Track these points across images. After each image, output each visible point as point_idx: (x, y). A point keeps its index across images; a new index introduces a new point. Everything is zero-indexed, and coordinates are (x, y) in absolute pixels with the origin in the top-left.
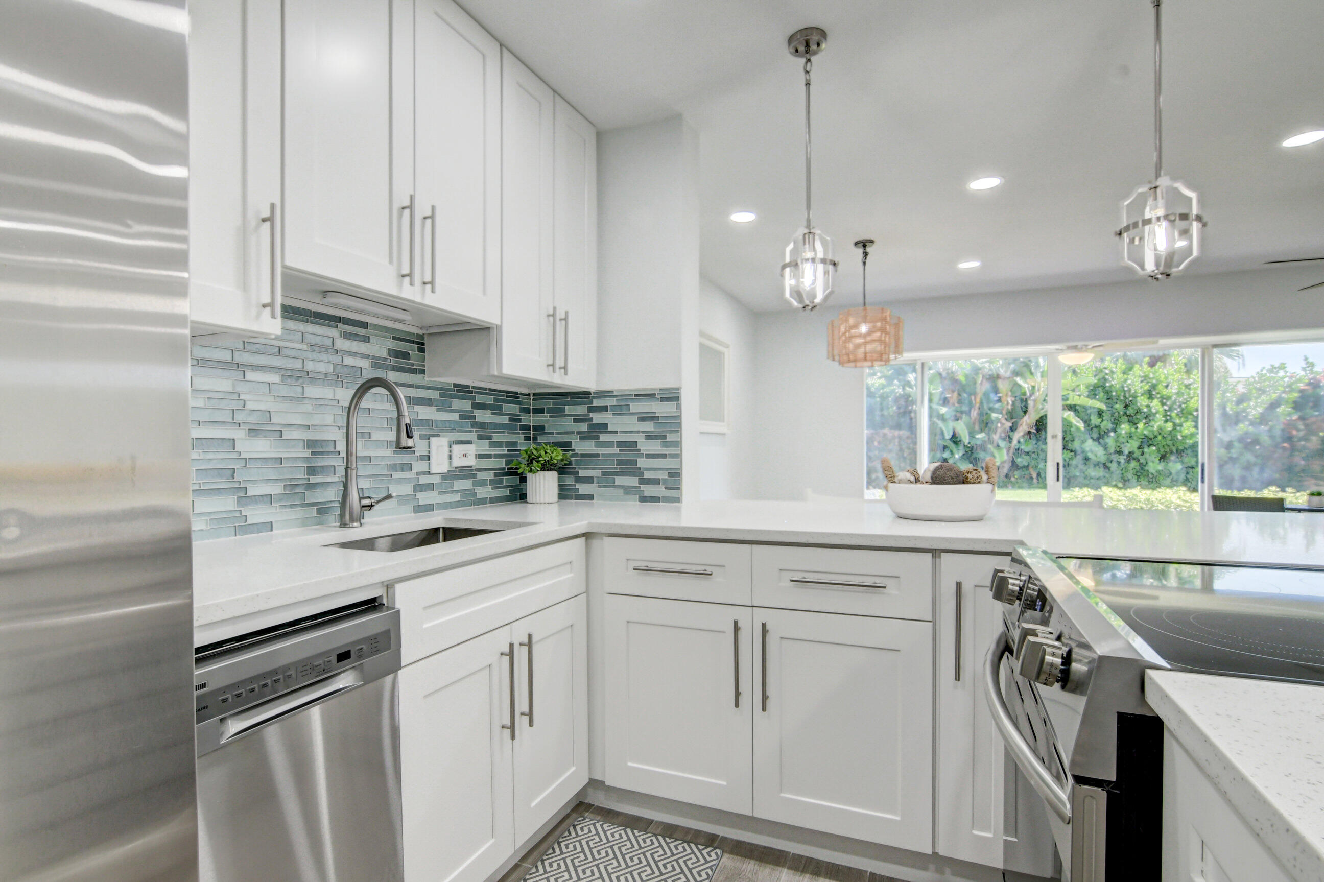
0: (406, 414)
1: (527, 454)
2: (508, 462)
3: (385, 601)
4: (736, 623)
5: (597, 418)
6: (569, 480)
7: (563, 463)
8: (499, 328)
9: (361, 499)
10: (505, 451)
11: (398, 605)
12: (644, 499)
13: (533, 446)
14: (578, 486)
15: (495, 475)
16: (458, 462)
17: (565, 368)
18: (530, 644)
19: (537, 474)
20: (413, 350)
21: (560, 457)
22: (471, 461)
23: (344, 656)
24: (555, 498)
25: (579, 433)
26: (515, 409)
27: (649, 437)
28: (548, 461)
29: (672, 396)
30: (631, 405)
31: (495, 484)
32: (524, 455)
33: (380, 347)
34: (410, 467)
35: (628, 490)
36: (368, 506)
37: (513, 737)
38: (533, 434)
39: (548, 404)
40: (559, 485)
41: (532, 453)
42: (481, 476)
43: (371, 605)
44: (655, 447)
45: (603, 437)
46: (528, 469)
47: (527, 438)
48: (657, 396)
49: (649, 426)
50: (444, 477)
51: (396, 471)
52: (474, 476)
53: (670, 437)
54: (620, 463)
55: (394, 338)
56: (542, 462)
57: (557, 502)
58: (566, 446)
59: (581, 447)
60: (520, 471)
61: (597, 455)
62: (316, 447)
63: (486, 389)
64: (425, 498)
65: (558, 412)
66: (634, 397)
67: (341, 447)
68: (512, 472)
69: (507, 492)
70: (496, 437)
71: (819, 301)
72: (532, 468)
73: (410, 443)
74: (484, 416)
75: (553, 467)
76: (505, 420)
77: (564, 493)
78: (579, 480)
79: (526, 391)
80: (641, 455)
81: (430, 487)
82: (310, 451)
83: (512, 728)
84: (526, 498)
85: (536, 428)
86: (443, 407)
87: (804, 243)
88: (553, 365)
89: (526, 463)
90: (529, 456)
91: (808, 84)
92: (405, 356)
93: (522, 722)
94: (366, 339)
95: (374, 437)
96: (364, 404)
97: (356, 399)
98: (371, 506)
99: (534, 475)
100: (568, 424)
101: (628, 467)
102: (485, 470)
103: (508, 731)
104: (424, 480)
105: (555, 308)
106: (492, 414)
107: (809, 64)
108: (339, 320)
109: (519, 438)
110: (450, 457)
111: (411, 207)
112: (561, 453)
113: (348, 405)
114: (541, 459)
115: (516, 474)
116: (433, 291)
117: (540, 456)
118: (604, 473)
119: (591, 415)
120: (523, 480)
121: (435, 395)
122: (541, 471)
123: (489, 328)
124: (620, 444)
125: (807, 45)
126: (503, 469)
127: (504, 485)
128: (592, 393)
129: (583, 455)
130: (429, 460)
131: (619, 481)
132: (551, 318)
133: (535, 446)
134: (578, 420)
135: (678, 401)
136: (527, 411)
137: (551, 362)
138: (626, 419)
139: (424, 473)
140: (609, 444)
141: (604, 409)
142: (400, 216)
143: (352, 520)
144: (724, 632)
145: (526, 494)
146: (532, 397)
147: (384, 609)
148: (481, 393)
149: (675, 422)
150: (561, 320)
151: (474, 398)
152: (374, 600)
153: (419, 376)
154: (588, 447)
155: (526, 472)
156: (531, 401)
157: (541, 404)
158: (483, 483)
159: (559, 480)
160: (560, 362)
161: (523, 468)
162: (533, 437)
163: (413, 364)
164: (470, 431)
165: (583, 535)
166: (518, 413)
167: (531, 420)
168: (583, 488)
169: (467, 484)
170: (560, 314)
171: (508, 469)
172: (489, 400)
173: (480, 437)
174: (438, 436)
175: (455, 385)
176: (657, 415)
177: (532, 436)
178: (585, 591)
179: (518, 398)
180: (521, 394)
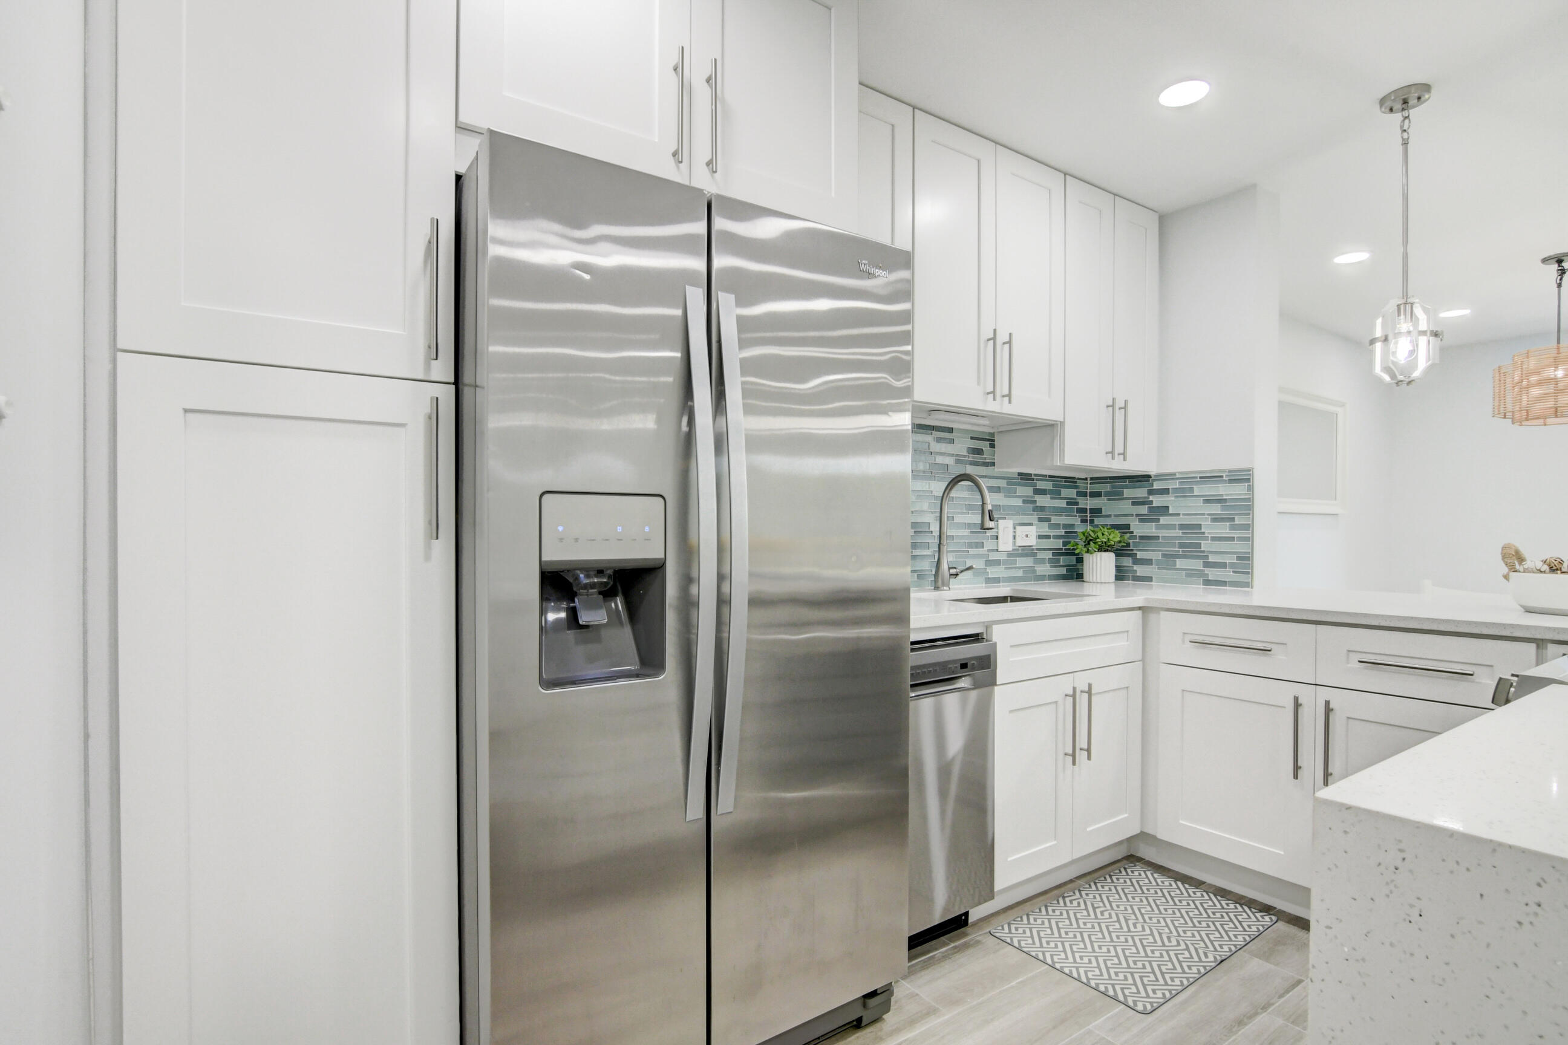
0: (989, 502)
1: (1084, 535)
2: (1065, 543)
3: (985, 636)
4: (1296, 699)
5: (1157, 501)
6: (1127, 562)
7: (1121, 545)
8: (1062, 423)
9: (949, 568)
10: (1062, 532)
11: (994, 639)
12: (1207, 582)
13: (1089, 528)
14: (1135, 567)
15: (1054, 554)
16: (1021, 542)
17: (1124, 454)
18: (1089, 692)
19: (1095, 555)
20: (984, 446)
21: (1118, 539)
22: (1032, 541)
23: (964, 666)
24: (1113, 579)
25: (1137, 515)
26: (1072, 493)
27: (1216, 519)
28: (1105, 542)
29: (1243, 477)
30: (1195, 487)
31: (1054, 563)
32: (1082, 536)
33: (961, 447)
34: (982, 545)
35: (1191, 574)
36: (955, 575)
37: (1074, 763)
38: (1090, 517)
39: (1106, 488)
40: (1116, 566)
41: (1090, 535)
42: (1041, 555)
43: (976, 638)
44: (1223, 529)
45: (1163, 520)
46: (1085, 549)
47: (1084, 521)
48: (1224, 478)
49: (1216, 509)
50: (1010, 554)
51: (972, 548)
52: (1034, 555)
53: (1238, 521)
54: (1182, 545)
55: (972, 438)
56: (1100, 543)
57: (1114, 582)
58: (1124, 528)
59: (1139, 529)
60: (1077, 552)
61: (1157, 538)
62: (918, 528)
63: (1046, 476)
64: (994, 572)
65: (1115, 495)
66: (1199, 480)
67: (935, 528)
68: (1070, 553)
69: (1063, 571)
70: (1055, 520)
71: (1418, 375)
72: (1090, 549)
73: (991, 524)
74: (1043, 501)
75: (1109, 549)
76: (1063, 504)
77: (1121, 575)
78: (1137, 561)
79: (1083, 476)
80: (1206, 538)
81: (997, 563)
82: (913, 530)
83: (1074, 755)
84: (1082, 578)
85: (1092, 511)
86: (1010, 494)
87: (1399, 314)
88: (1112, 452)
89: (1084, 544)
90: (1087, 538)
91: (1405, 143)
92: (979, 452)
93: (1082, 756)
94: (952, 441)
95: (956, 520)
96: (954, 493)
97: (947, 491)
98: (957, 575)
99: (1091, 555)
100: (1125, 507)
101: (1191, 550)
102: (1044, 549)
103: (1070, 758)
104: (993, 556)
105: (1114, 399)
106: (1052, 498)
107: (1407, 121)
108: (933, 428)
109: (1076, 520)
110: (1014, 538)
111: (994, 339)
112: (1119, 535)
113: (941, 495)
114: (1098, 540)
115: (1073, 554)
116: (1010, 402)
117: (1098, 537)
118: (1164, 556)
119: (1151, 498)
120: (1080, 560)
121: (1002, 483)
122: (1098, 551)
123: (1052, 425)
124: (1182, 527)
125: (1405, 102)
126: (1061, 549)
127: (1061, 564)
128: (1153, 476)
129: (1142, 538)
130: (997, 539)
131: (1180, 563)
132: (1111, 408)
133: (1092, 528)
134: (1136, 503)
135: (1249, 482)
136: (1083, 494)
137: (1110, 450)
138: (1190, 502)
139: (992, 551)
140: (1171, 527)
141: (1165, 491)
142: (986, 346)
143: (943, 585)
144: (1284, 707)
145: (1083, 574)
146: (1089, 482)
147: (985, 640)
148: (1042, 480)
149: (1247, 505)
150: (1120, 409)
151: (1035, 485)
152: (977, 635)
153: (990, 468)
154: (1150, 529)
155: (1083, 553)
156: (1089, 485)
157: (1097, 488)
158: (1042, 561)
159: (1116, 560)
160: (1119, 448)
161: (1080, 548)
162: (1090, 520)
163: (985, 459)
164: (1032, 515)
165: (1140, 608)
166: (1075, 497)
167: (1088, 503)
168: (1140, 570)
169: (1028, 562)
170: (1120, 403)
171: (1065, 549)
172: (1048, 485)
173: (1041, 520)
174: (1005, 518)
175: (1020, 474)
176: (1224, 498)
177: (1088, 518)
178: (1140, 659)
179: (1076, 482)
180: (1079, 479)
